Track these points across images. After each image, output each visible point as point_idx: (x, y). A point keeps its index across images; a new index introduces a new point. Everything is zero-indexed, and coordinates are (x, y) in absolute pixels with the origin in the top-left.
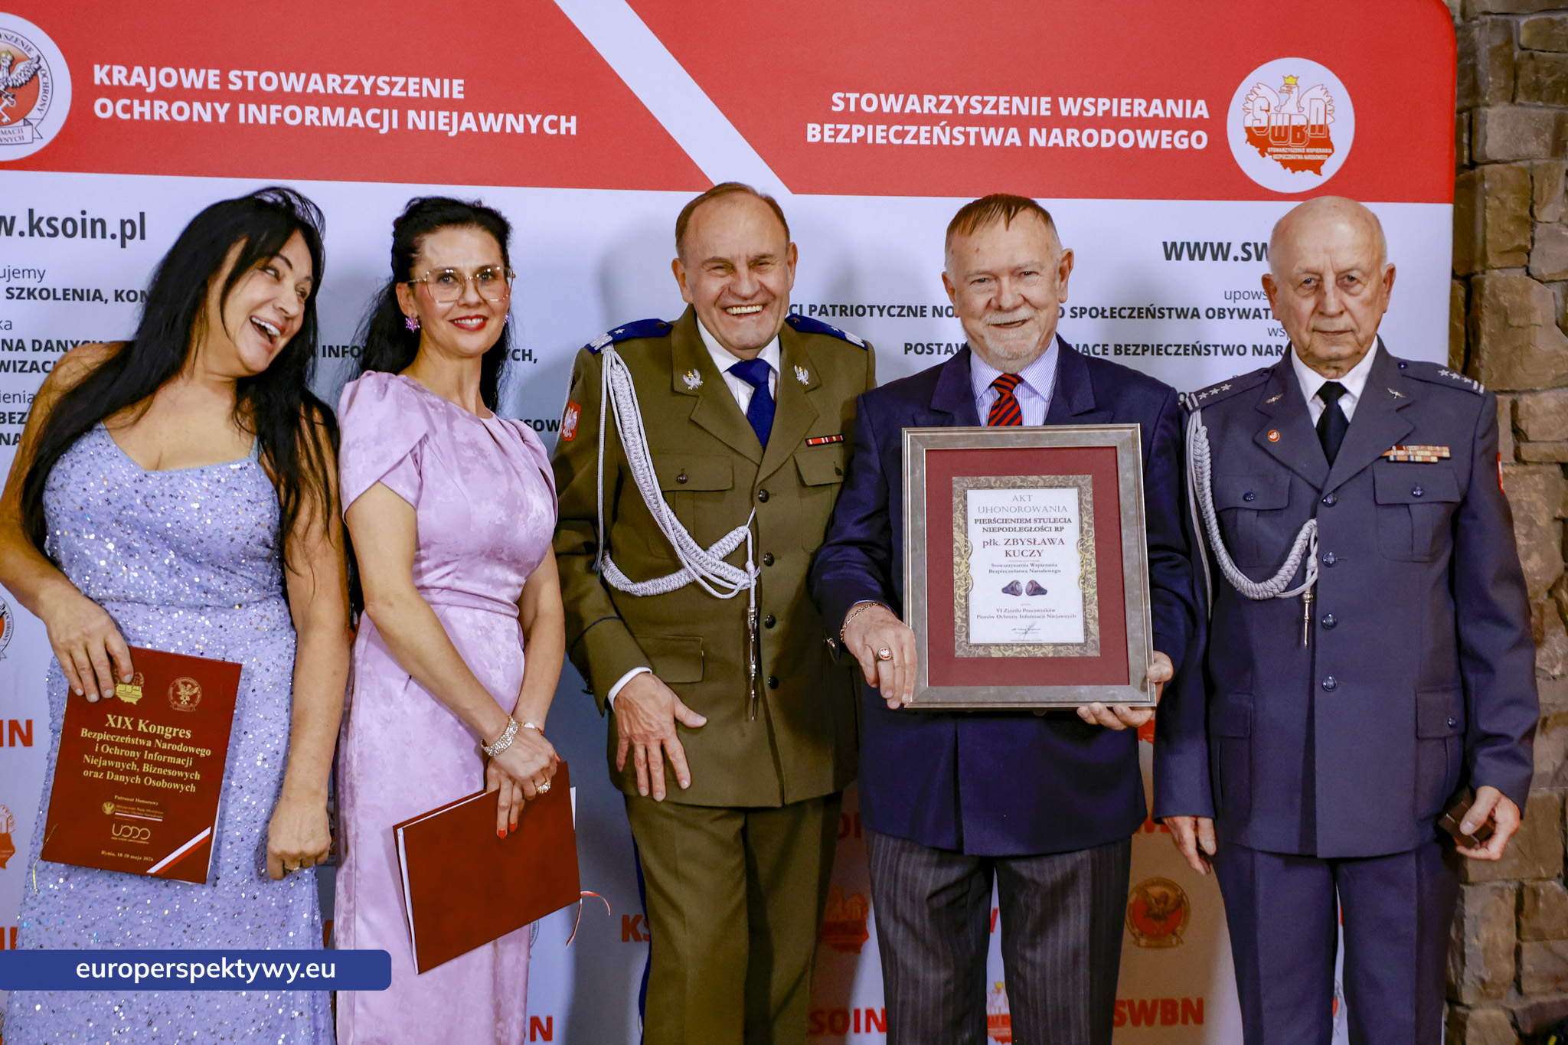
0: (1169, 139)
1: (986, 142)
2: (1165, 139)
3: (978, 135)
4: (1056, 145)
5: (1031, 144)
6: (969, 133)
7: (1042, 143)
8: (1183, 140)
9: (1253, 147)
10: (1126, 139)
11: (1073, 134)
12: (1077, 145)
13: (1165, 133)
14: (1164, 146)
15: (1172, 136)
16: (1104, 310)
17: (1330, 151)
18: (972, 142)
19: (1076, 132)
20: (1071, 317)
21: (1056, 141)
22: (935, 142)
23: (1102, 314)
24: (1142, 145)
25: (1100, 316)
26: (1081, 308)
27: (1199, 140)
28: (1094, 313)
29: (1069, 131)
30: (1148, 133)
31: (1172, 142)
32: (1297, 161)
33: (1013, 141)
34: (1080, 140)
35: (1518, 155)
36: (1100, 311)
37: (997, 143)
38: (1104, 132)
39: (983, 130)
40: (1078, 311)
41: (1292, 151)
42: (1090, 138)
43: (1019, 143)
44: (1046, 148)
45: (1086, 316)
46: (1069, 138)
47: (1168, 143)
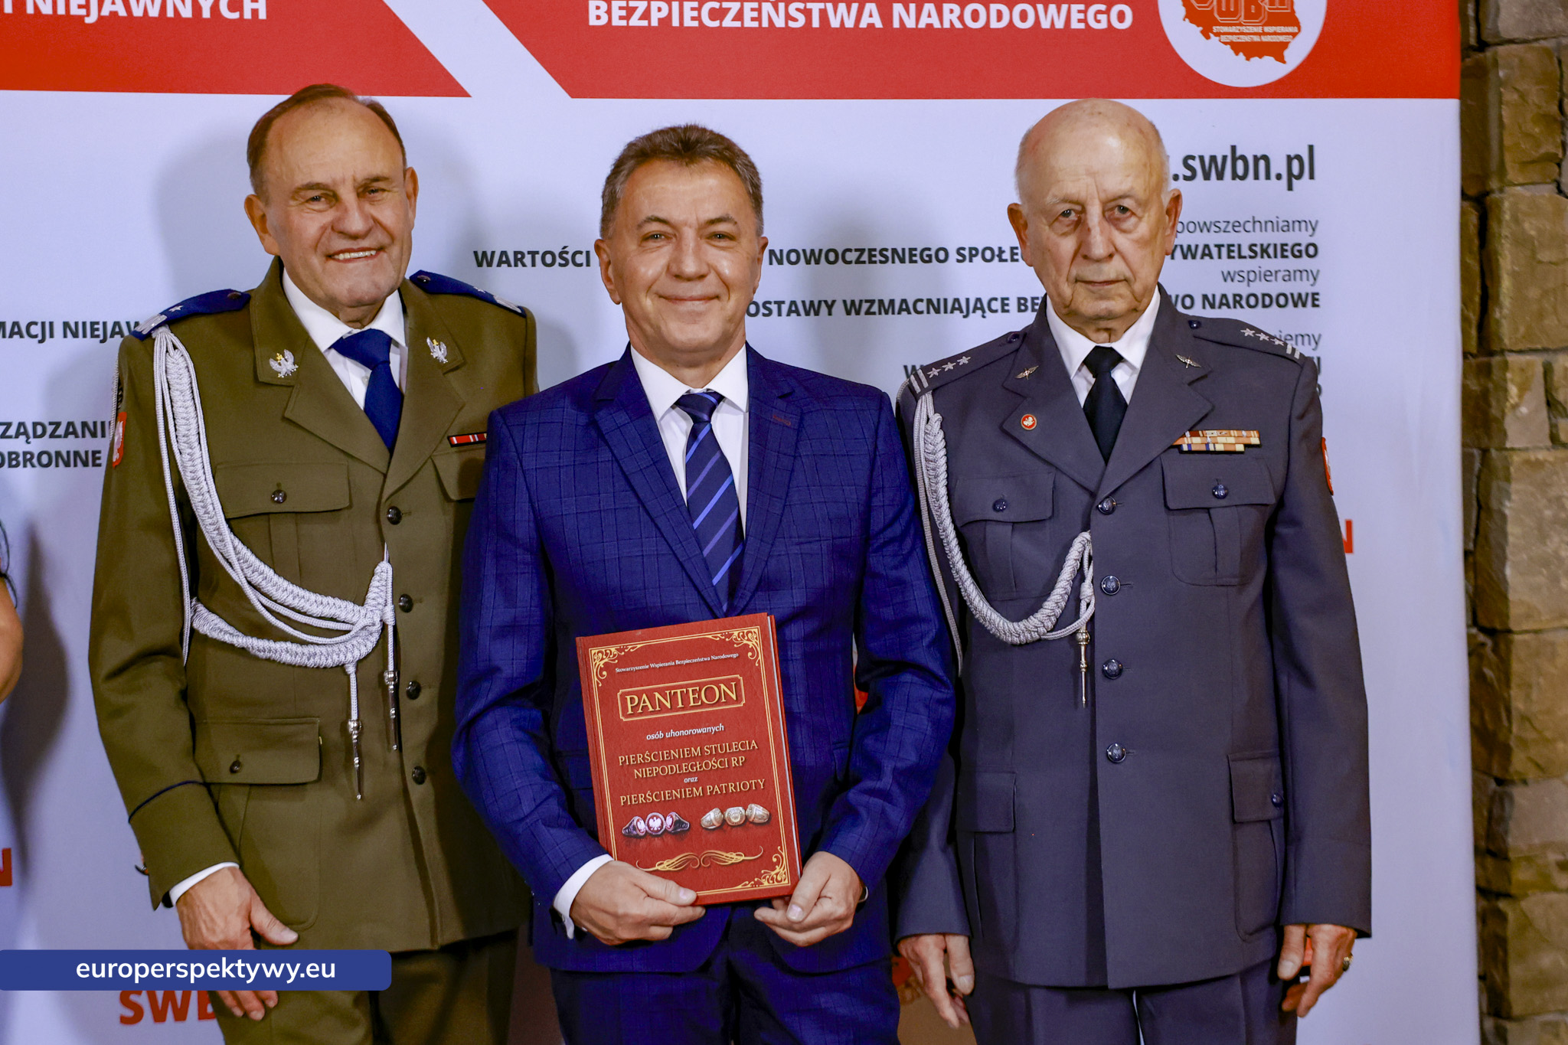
0: (1082, 16)
1: (835, 23)
2: (1075, 16)
3: (823, 13)
4: (930, 26)
5: (896, 24)
6: (810, 11)
7: (910, 23)
8: (1099, 17)
9: (1194, 26)
10: (1024, 16)
11: (952, 11)
12: (958, 25)
13: (1075, 7)
14: (1075, 25)
15: (1085, 12)
16: (1001, 251)
17: (1295, 30)
18: (816, 23)
19: (956, 8)
20: (958, 261)
21: (929, 21)
22: (765, 24)
23: (1000, 256)
24: (1045, 24)
25: (996, 259)
26: (971, 249)
27: (1121, 17)
28: (988, 254)
29: (946, 7)
30: (1052, 8)
31: (1084, 21)
32: (1253, 43)
33: (871, 21)
34: (961, 18)
35: (1539, 32)
36: (997, 252)
37: (850, 23)
38: (994, 7)
39: (830, 6)
40: (966, 253)
41: (1246, 31)
42: (975, 16)
43: (879, 25)
44: (917, 30)
45: (978, 259)
46: (947, 16)
47: (1080, 21)
